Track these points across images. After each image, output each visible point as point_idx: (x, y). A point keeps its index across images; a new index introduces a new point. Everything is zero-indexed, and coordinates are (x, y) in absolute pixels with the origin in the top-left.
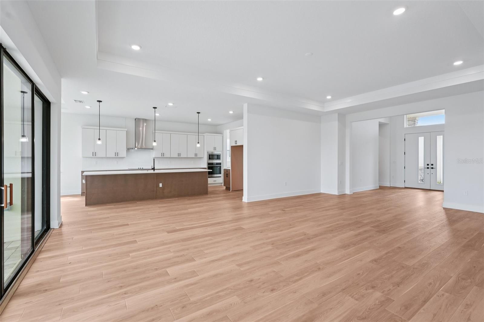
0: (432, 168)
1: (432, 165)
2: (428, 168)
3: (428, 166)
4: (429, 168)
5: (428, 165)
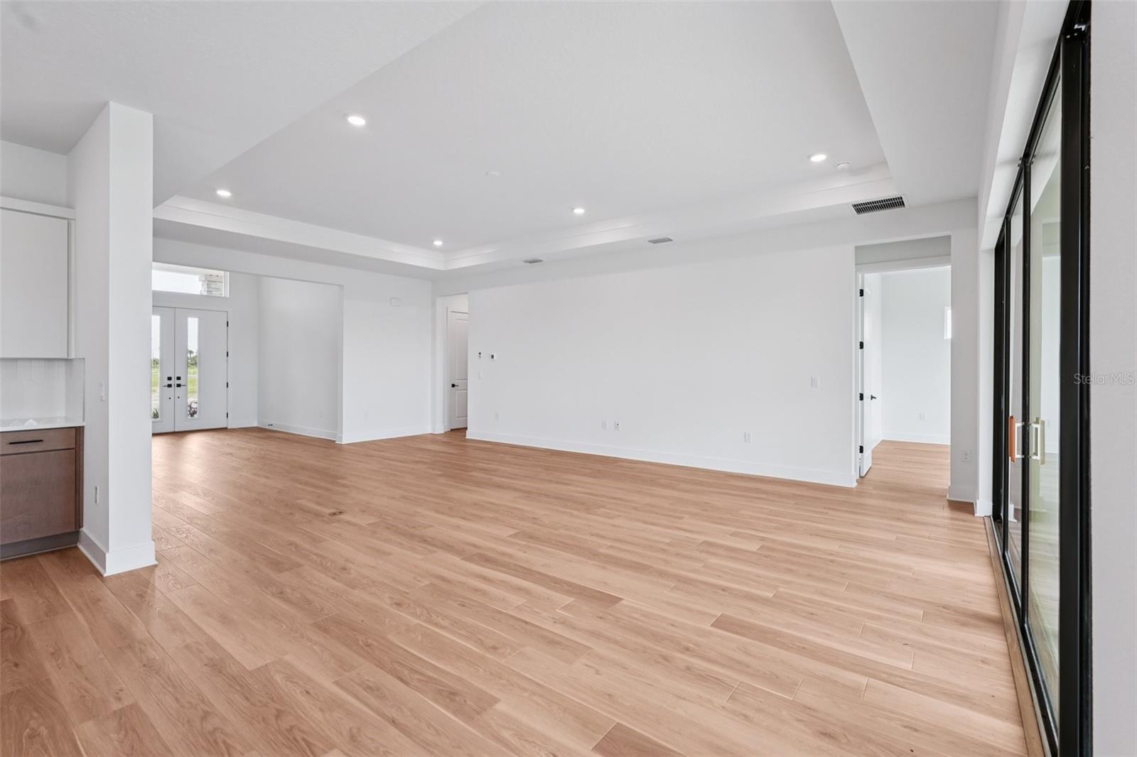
0: (179, 385)
1: (179, 378)
2: (170, 386)
3: (170, 382)
4: (173, 386)
5: (170, 379)
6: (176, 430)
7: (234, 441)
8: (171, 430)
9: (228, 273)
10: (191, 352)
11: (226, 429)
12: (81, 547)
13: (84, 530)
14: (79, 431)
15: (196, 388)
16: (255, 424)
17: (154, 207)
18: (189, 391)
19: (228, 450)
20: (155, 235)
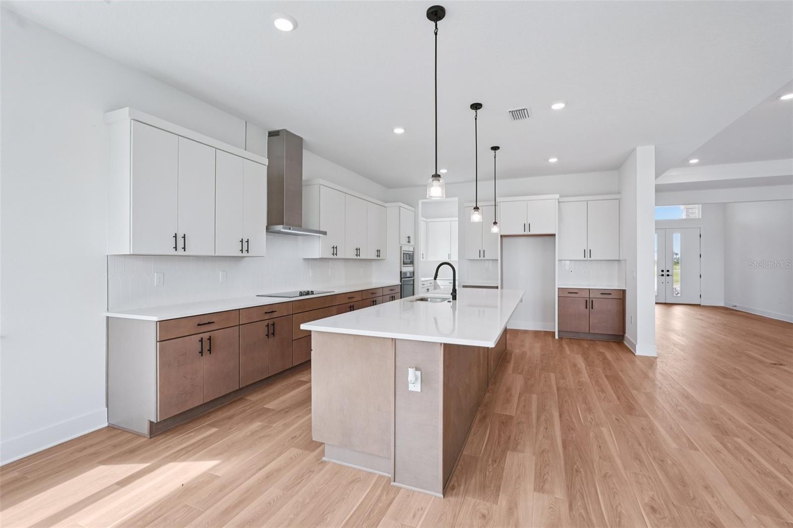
1: (668, 271)
6: (667, 302)
7: (706, 313)
8: (664, 302)
9: (701, 205)
10: (677, 254)
11: (700, 305)
12: (625, 343)
13: (627, 335)
14: (624, 291)
15: (679, 279)
16: (723, 305)
17: (656, 179)
18: (674, 281)
19: (699, 317)
20: (656, 192)
